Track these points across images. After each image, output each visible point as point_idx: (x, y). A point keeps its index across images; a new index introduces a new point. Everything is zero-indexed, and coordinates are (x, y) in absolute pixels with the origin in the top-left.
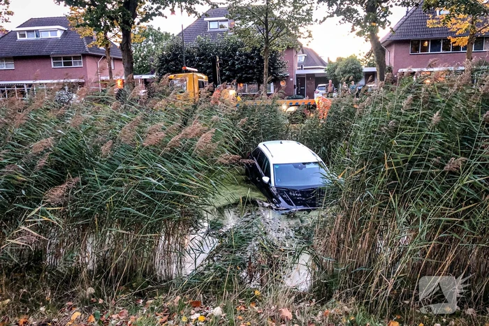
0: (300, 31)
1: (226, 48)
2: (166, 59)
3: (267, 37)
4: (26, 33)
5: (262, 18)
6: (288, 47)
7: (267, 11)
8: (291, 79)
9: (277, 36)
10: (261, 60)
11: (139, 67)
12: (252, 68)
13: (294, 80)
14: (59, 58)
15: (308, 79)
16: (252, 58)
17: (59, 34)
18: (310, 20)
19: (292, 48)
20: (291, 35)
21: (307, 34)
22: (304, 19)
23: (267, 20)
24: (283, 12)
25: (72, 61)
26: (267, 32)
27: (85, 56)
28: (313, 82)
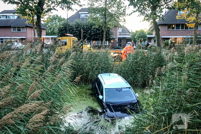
0: (120, 19)
1: (88, 26)
2: (61, 29)
3: (105, 21)
4: (1, 16)
5: (103, 13)
6: (115, 26)
7: (105, 10)
8: (116, 39)
9: (110, 21)
10: (103, 31)
11: (52, 32)
12: (99, 34)
13: (117, 40)
14: (15, 28)
15: (123, 39)
16: (99, 30)
17: (16, 17)
18: (124, 14)
19: (117, 26)
20: (116, 20)
21: (123, 20)
22: (122, 14)
23: (105, 14)
24: (113, 10)
25: (21, 29)
26: (105, 19)
27: (27, 27)
28: (125, 41)
